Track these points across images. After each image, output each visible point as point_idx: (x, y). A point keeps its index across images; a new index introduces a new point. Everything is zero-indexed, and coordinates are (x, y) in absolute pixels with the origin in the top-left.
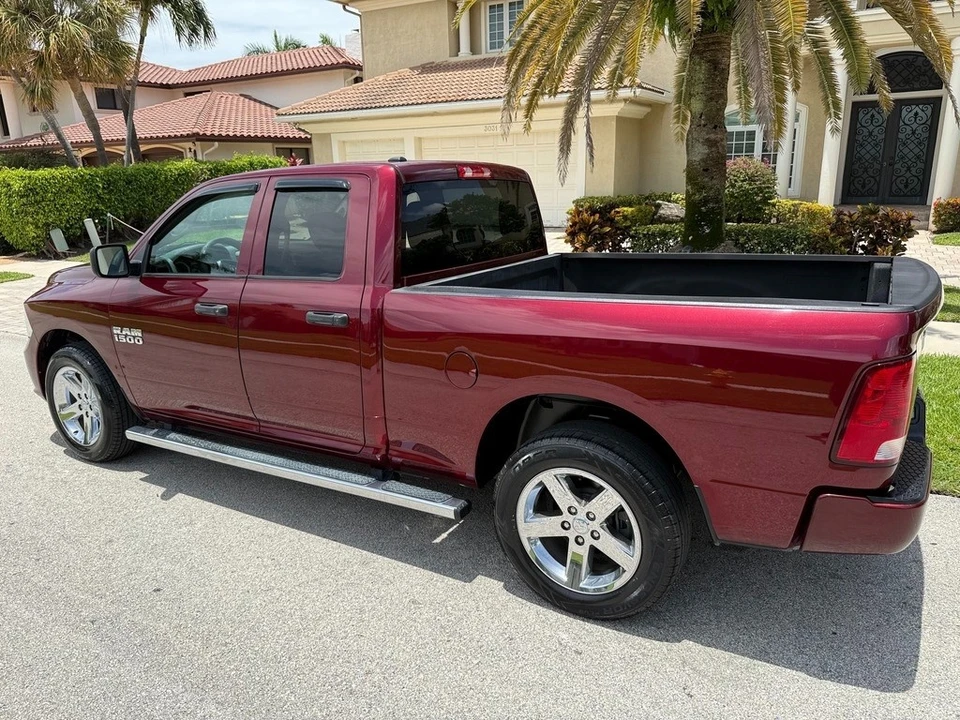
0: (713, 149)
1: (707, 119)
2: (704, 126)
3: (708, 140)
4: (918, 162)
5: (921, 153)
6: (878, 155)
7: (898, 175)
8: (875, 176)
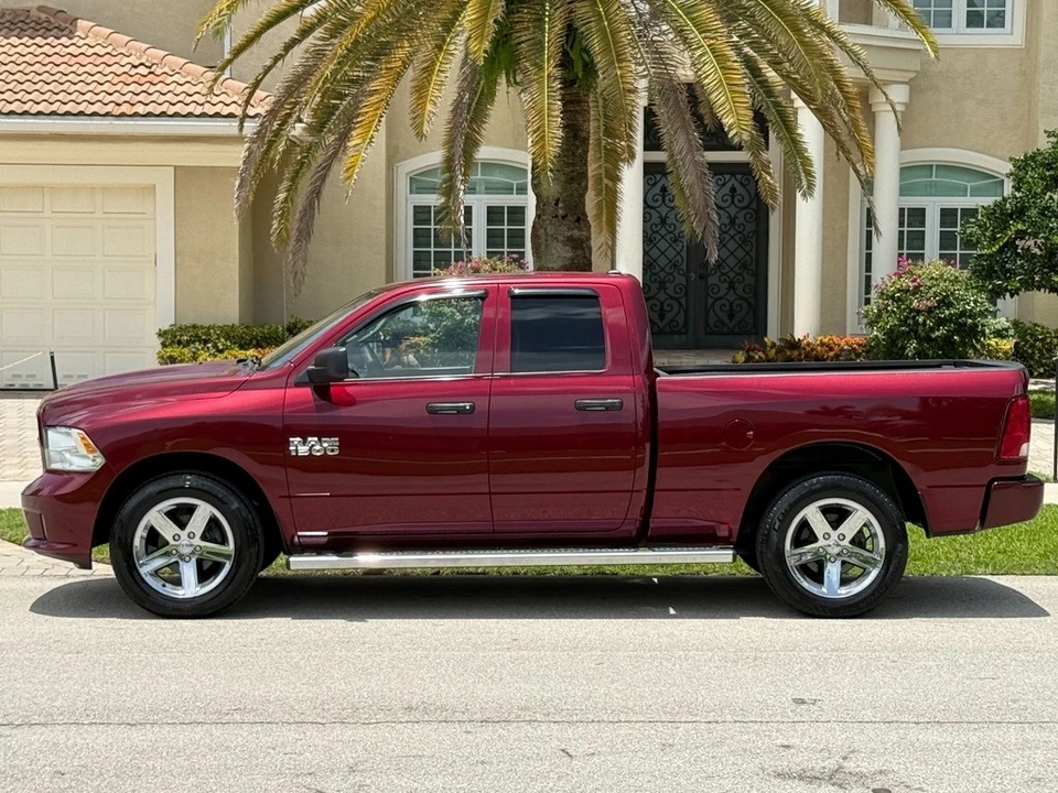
1: (564, 208)
3: (570, 239)
4: (745, 274)
5: (748, 258)
6: (679, 258)
7: (716, 296)
8: (677, 296)
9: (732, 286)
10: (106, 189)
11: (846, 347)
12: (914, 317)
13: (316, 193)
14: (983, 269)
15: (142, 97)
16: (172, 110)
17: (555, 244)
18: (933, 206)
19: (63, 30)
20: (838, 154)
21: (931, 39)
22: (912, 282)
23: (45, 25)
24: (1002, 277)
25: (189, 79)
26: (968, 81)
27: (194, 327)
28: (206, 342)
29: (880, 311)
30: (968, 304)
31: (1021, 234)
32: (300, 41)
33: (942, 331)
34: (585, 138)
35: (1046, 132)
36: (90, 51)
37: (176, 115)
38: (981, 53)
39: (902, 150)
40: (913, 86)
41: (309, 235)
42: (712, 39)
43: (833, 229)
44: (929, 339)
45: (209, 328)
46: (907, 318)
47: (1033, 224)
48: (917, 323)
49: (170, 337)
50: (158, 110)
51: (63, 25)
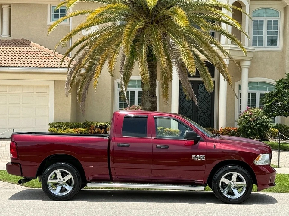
0: (153, 105)
1: (150, 93)
2: (149, 95)
3: (151, 101)
4: (208, 110)
5: (209, 106)
6: (190, 106)
7: (200, 116)
8: (190, 116)
9: (204, 113)
10: (37, 87)
11: (232, 130)
12: (250, 122)
13: (87, 89)
14: (267, 110)
15: (46, 63)
16: (54, 66)
17: (147, 102)
18: (258, 93)
19: (28, 45)
20: (224, 79)
21: (245, 51)
22: (250, 113)
23: (23, 44)
24: (272, 112)
25: (59, 58)
26: (267, 60)
27: (59, 123)
28: (61, 127)
29: (241, 121)
30: (265, 119)
31: (277, 101)
32: (81, 50)
33: (257, 126)
34: (155, 75)
35: (285, 74)
36: (34, 50)
37: (55, 67)
38: (270, 52)
39: (249, 78)
40: (252, 61)
41: (85, 100)
42: (186, 49)
43: (231, 99)
44: (254, 129)
45: (62, 123)
46: (248, 123)
47: (279, 98)
48: (251, 124)
49: (52, 125)
50: (50, 66)
51: (28, 44)
